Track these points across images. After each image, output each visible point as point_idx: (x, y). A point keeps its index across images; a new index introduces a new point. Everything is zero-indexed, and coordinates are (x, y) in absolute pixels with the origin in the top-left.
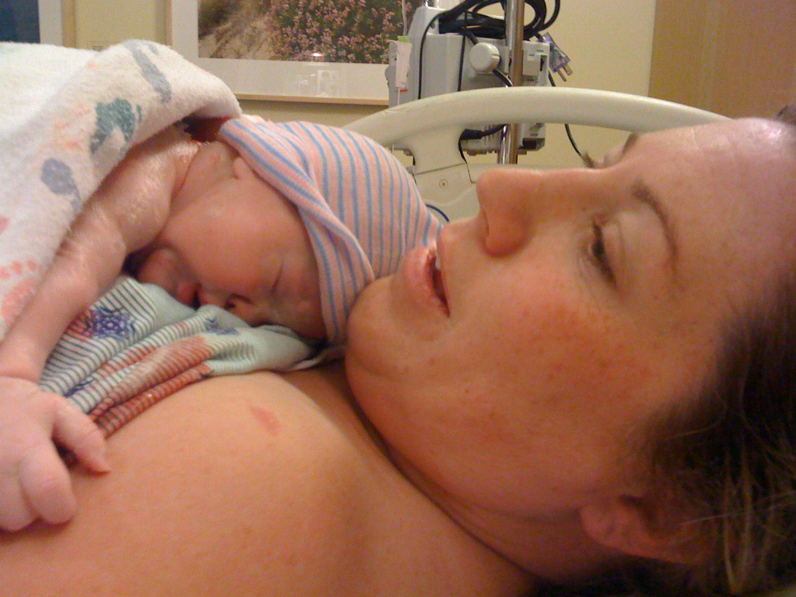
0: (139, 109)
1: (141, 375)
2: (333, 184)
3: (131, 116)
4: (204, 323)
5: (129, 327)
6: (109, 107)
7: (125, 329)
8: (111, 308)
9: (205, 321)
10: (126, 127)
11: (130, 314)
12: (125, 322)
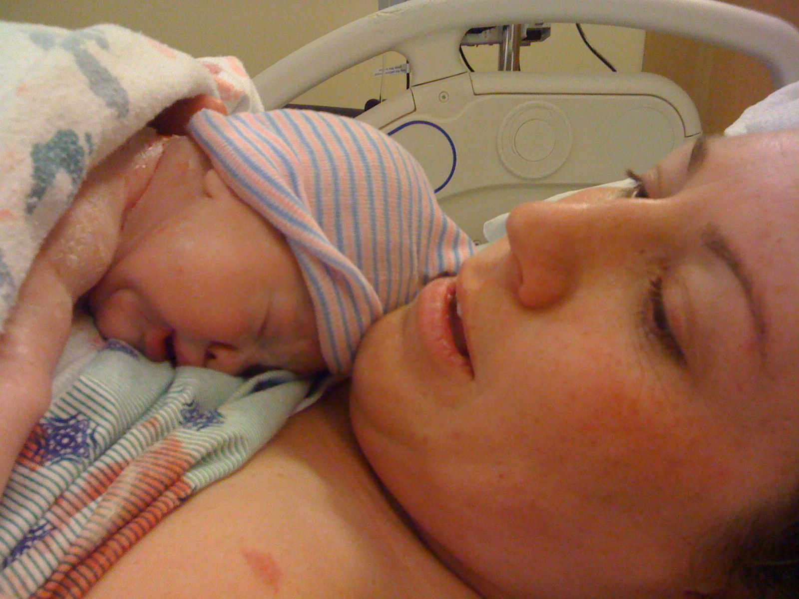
0: (88, 137)
1: (104, 521)
2: (328, 200)
3: (80, 151)
4: (181, 411)
5: (89, 441)
6: (49, 147)
7: (84, 442)
8: (64, 416)
9: (181, 408)
10: (72, 167)
11: (89, 419)
12: (84, 432)
